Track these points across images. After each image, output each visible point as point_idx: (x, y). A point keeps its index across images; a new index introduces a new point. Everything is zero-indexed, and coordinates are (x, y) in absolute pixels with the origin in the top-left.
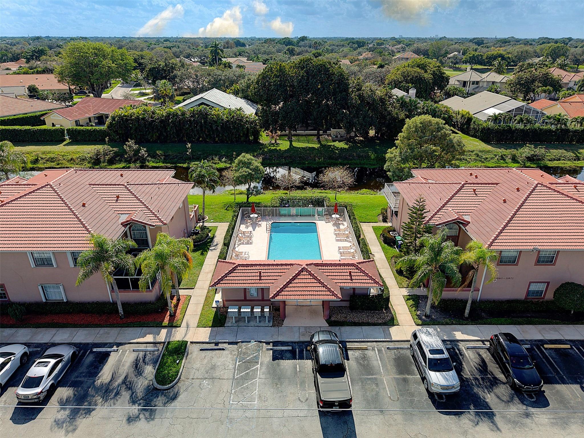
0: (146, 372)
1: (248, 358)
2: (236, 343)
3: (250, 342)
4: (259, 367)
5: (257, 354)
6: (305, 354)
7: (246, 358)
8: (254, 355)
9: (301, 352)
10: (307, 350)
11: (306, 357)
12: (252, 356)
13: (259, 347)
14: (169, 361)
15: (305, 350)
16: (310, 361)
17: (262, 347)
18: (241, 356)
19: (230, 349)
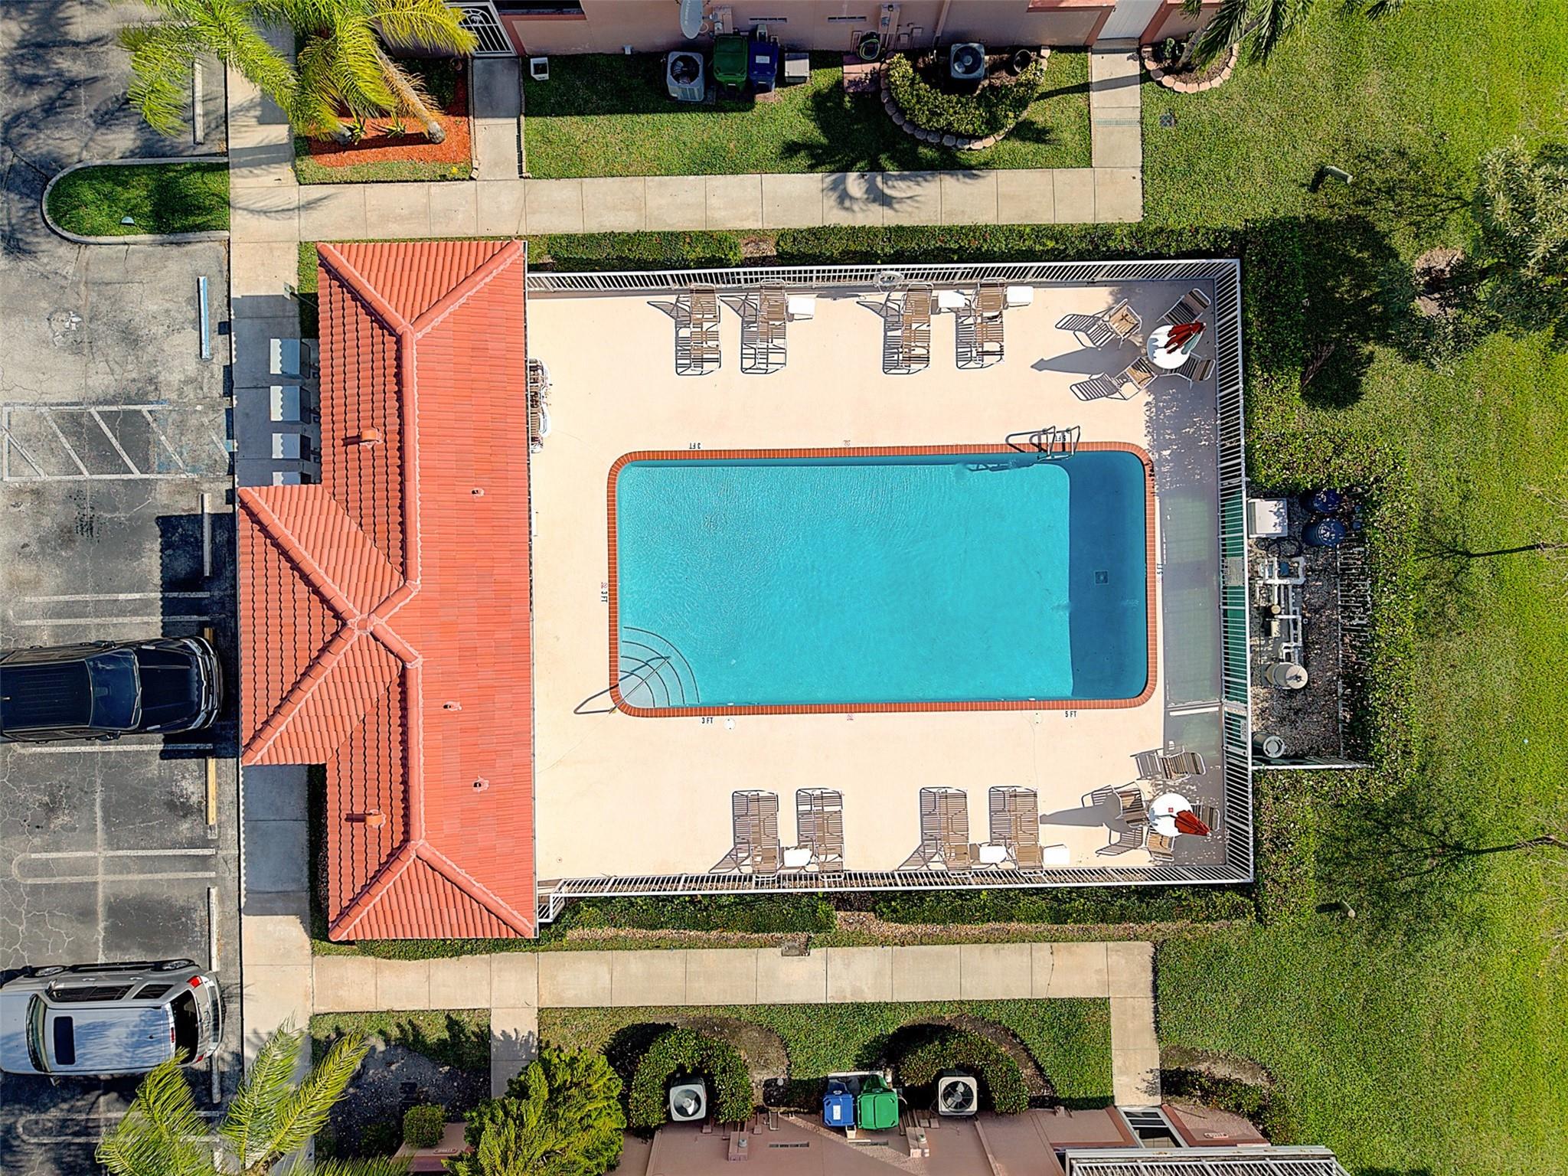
0: (110, 137)
1: (163, 438)
2: (228, 392)
3: (230, 436)
4: (130, 476)
5: (181, 464)
6: (187, 618)
7: (164, 433)
8: (176, 457)
9: (196, 607)
10: (202, 625)
11: (174, 624)
12: (170, 449)
13: (212, 467)
14: (132, 193)
15: (205, 618)
16: (156, 633)
17: (214, 480)
18: (174, 415)
19: (207, 375)
